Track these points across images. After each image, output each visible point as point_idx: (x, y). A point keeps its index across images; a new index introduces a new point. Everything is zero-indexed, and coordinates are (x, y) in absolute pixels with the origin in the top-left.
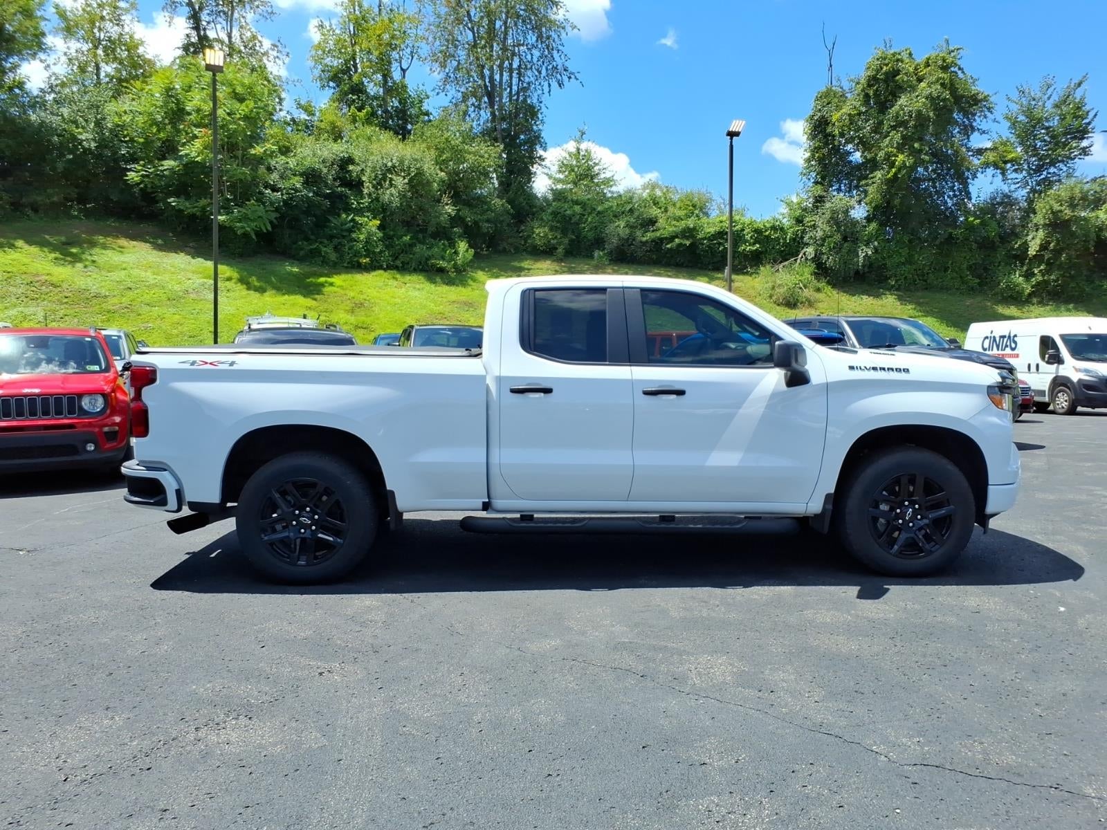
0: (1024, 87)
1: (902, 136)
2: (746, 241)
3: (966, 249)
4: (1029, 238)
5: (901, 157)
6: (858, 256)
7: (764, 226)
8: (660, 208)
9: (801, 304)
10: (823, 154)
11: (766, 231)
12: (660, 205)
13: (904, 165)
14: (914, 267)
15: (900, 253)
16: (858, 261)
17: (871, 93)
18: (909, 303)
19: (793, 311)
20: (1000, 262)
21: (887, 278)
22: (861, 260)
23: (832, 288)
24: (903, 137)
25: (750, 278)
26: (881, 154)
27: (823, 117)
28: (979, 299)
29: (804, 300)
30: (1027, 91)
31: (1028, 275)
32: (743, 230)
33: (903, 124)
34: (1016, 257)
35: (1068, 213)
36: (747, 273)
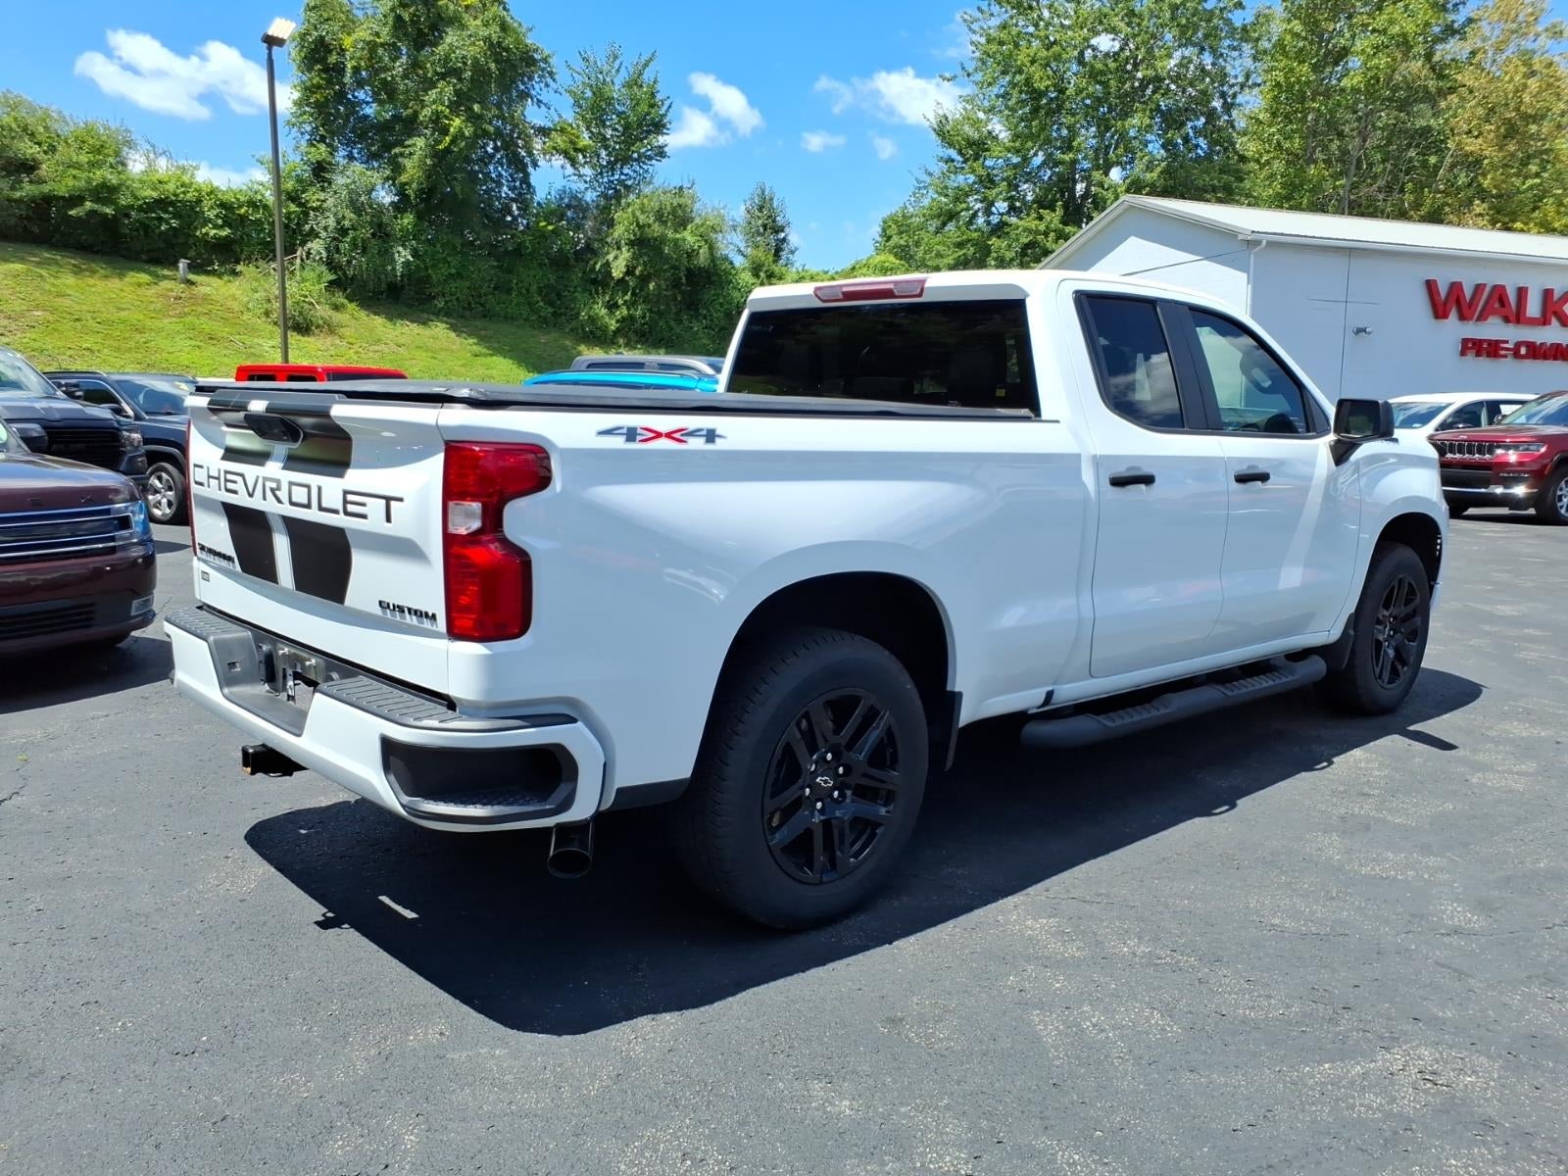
0: (589, 53)
1: (455, 90)
2: (208, 220)
3: (535, 265)
4: (611, 257)
5: (457, 122)
6: (393, 261)
7: (238, 200)
8: (39, 144)
9: (316, 328)
10: (326, 98)
11: (240, 207)
12: (40, 138)
13: (460, 135)
14: (468, 284)
15: (448, 263)
16: (394, 269)
17: (406, 17)
18: (469, 335)
19: (306, 339)
20: (575, 287)
21: (432, 298)
22: (399, 268)
23: (357, 306)
24: (457, 93)
25: (219, 280)
26: (426, 112)
27: (322, 38)
28: (554, 335)
29: (321, 322)
30: (592, 59)
31: (612, 307)
32: (199, 201)
33: (456, 73)
34: (594, 282)
35: (657, 229)
36: (213, 273)
